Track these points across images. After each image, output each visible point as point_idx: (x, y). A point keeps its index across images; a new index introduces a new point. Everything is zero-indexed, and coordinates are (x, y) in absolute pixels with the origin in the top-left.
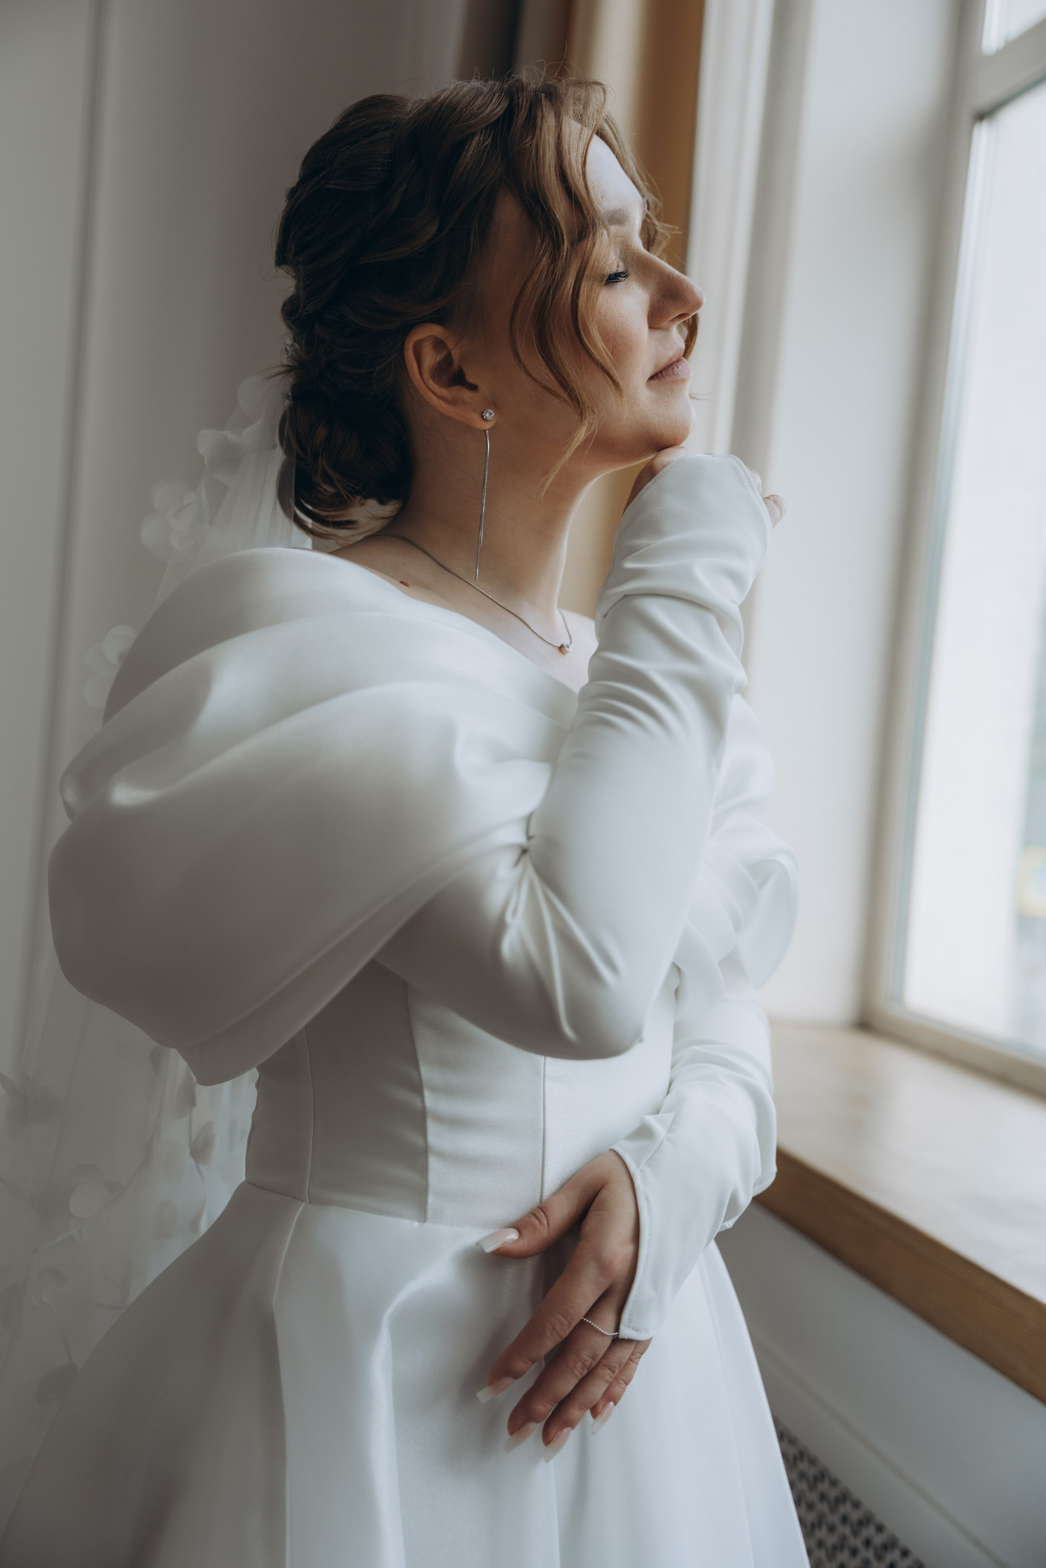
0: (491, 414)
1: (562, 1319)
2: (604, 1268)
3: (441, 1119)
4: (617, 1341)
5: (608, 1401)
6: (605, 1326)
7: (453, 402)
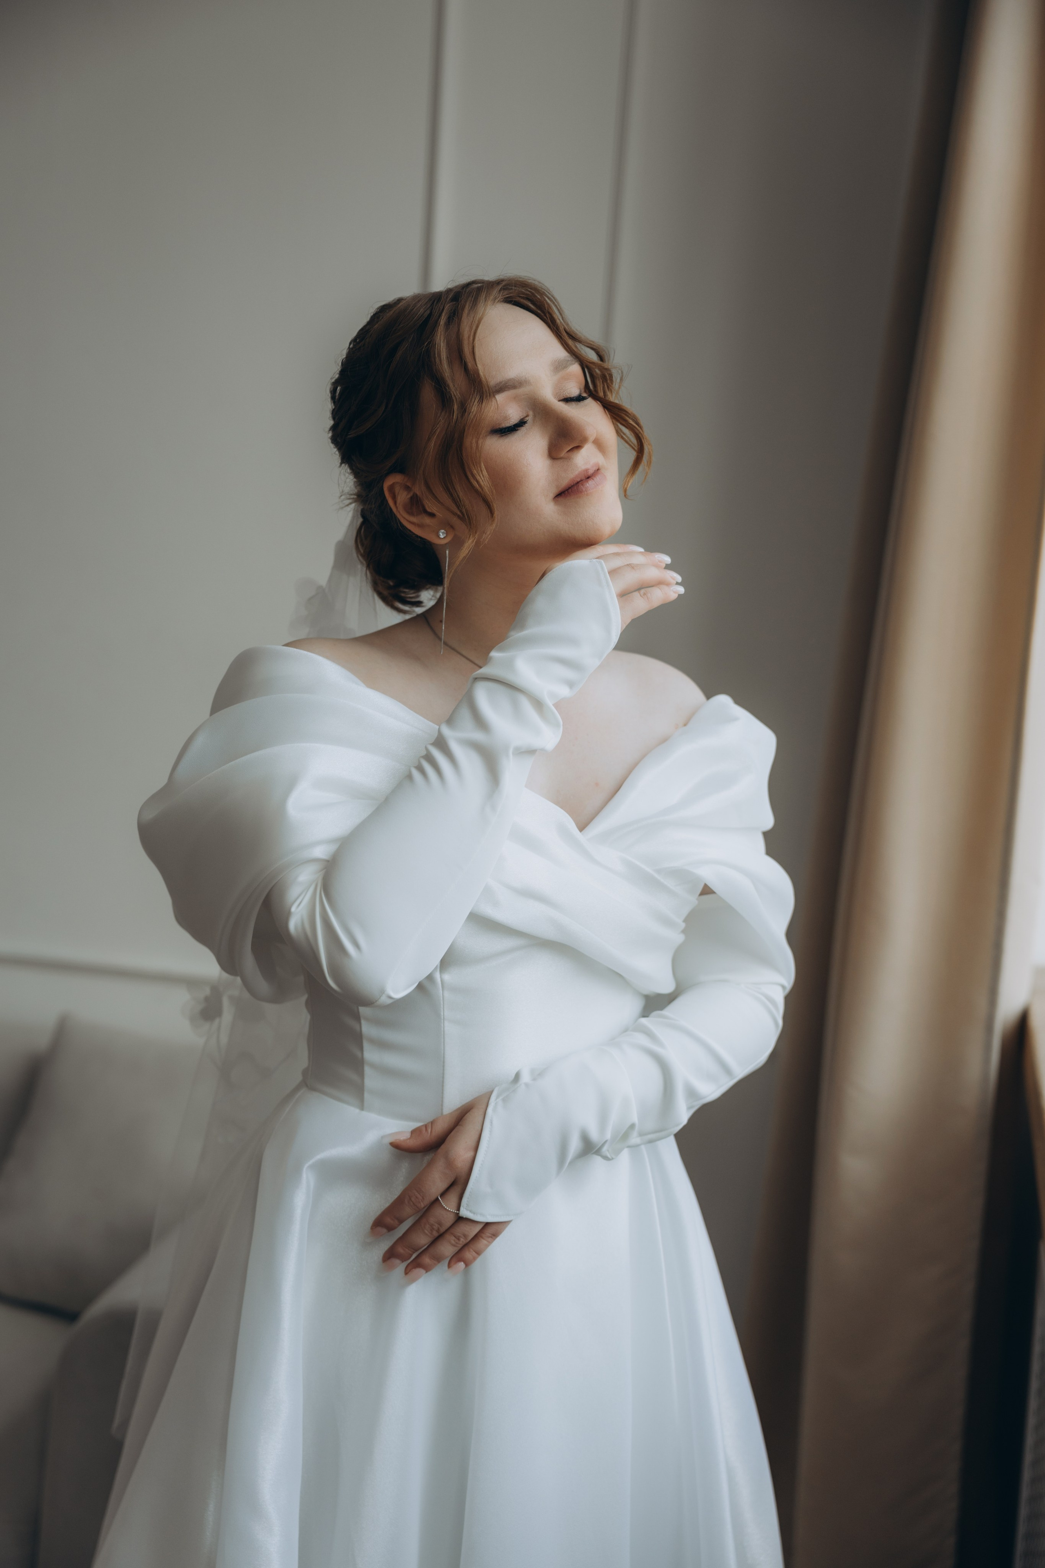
0: (443, 533)
1: (417, 1193)
2: (450, 1164)
3: (373, 1041)
4: (459, 1219)
5: (460, 1260)
6: (449, 1205)
7: (420, 526)
